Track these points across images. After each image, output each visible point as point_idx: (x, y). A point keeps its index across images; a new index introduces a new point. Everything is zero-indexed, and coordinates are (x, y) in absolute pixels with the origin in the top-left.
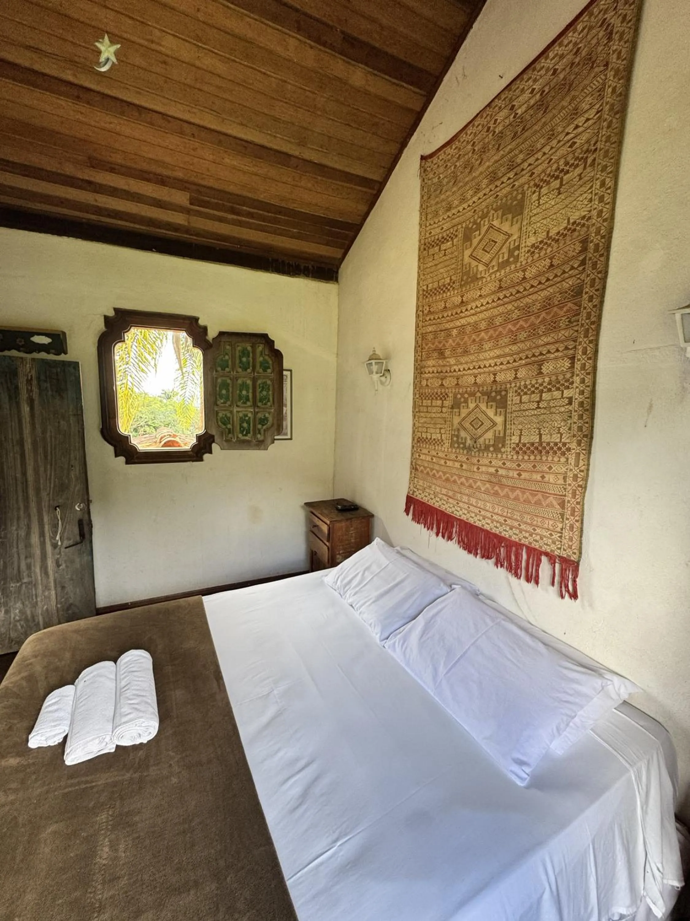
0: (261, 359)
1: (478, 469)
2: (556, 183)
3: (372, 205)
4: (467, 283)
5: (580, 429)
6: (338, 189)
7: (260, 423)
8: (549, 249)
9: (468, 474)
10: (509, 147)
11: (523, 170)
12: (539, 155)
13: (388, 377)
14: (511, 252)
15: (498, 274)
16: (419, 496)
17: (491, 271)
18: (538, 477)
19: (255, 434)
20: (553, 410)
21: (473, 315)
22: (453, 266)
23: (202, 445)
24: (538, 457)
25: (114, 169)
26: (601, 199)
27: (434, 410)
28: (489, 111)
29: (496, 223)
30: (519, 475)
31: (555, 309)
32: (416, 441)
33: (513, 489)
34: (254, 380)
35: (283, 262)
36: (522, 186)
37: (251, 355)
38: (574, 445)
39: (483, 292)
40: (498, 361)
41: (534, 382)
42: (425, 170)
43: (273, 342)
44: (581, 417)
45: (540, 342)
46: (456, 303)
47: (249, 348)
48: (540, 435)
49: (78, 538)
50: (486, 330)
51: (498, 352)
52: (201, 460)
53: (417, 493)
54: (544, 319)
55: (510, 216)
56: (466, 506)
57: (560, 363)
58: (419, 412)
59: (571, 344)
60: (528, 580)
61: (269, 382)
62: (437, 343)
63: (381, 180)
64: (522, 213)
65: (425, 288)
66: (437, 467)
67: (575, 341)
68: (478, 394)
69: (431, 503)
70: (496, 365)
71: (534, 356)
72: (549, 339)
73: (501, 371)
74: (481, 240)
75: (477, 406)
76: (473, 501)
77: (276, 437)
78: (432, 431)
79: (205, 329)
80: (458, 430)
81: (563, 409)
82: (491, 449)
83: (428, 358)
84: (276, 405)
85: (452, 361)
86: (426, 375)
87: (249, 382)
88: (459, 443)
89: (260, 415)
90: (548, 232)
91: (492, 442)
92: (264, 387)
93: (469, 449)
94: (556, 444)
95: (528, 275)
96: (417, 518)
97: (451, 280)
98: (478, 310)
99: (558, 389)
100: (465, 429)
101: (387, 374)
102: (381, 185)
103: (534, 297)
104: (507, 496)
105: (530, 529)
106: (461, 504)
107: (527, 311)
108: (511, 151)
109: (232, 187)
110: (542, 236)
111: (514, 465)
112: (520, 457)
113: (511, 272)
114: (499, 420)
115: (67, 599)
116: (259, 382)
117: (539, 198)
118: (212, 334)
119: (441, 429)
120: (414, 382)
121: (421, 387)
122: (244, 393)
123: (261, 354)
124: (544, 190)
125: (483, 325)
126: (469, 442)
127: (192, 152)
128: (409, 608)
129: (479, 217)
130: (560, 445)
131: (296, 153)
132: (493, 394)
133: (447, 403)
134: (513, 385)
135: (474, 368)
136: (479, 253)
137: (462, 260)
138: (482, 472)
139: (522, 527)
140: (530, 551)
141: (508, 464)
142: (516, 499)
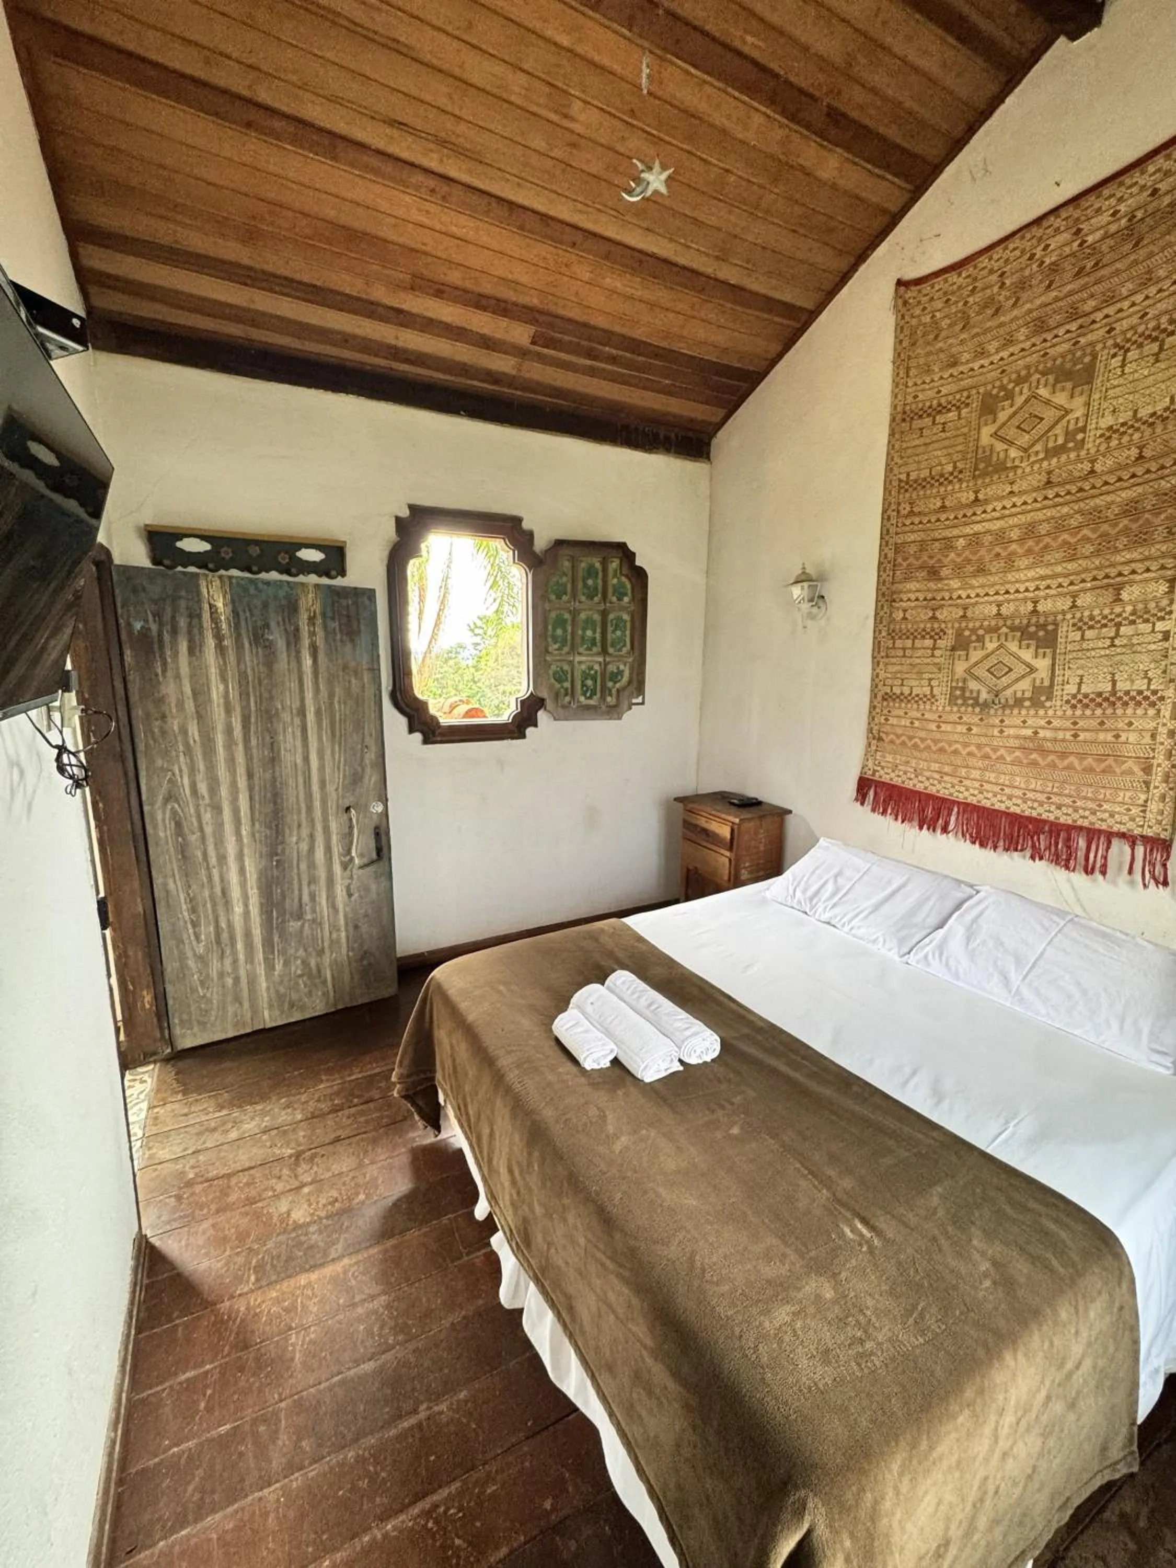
0: (615, 581)
1: (1001, 732)
2: (1155, 347)
3: (789, 343)
4: (984, 474)
6: (749, 321)
7: (611, 680)
8: (1136, 436)
9: (983, 740)
10: (1069, 287)
11: (1094, 322)
12: (1125, 304)
13: (823, 609)
14: (1070, 435)
15: (1045, 464)
16: (886, 776)
17: (1032, 459)
18: (1109, 737)
19: (603, 698)
20: (1137, 648)
21: (997, 519)
22: (960, 448)
23: (525, 715)
24: (1109, 711)
25: (442, 292)
27: (920, 653)
28: (1036, 231)
29: (1043, 392)
30: (1075, 736)
31: (1147, 515)
32: (879, 698)
33: (1063, 755)
34: (604, 614)
35: (636, 428)
36: (1092, 344)
37: (600, 575)
38: (1170, 693)
39: (1015, 488)
40: (1044, 584)
41: (1106, 611)
42: (905, 303)
43: (634, 554)
45: (1119, 558)
46: (964, 501)
47: (598, 565)
49: (374, 856)
50: (1021, 540)
51: (1042, 571)
52: (523, 736)
53: (882, 773)
54: (1126, 528)
55: (1069, 385)
56: (977, 785)
57: (1152, 586)
58: (887, 657)
60: (1089, 871)
61: (626, 617)
62: (925, 558)
63: (812, 307)
64: (1090, 382)
65: (903, 477)
66: (923, 734)
68: (1004, 630)
69: (909, 785)
70: (1038, 589)
71: (1107, 576)
72: (1135, 555)
73: (1047, 597)
74: (1015, 413)
75: (1001, 646)
76: (992, 776)
77: (634, 701)
78: (913, 683)
79: (530, 535)
80: (965, 680)
81: (1153, 647)
82: (1027, 703)
83: (906, 579)
84: (637, 652)
85: (955, 584)
86: (904, 604)
87: (597, 617)
88: (965, 699)
89: (612, 668)
90: (1136, 412)
91: (1028, 695)
92: (618, 625)
93: (985, 706)
94: (1140, 692)
95: (1098, 467)
96: (881, 807)
97: (955, 467)
98: (1007, 512)
99: (1146, 621)
100: (977, 678)
101: (821, 604)
102: (813, 315)
103: (1109, 498)
104: (1053, 766)
105: (1093, 805)
106: (967, 783)
107: (1095, 517)
108: (1071, 293)
109: (600, 319)
110: (1125, 417)
111: (1068, 724)
112: (1078, 712)
113: (1068, 462)
115: (361, 945)
116: (611, 616)
117: (1123, 366)
118: (540, 544)
119: (930, 680)
120: (876, 614)
121: (892, 621)
122: (589, 633)
123: (615, 576)
124: (1133, 354)
125: (1015, 534)
126: (984, 696)
127: (563, 269)
128: (928, 916)
129: (1010, 381)
130: (1148, 693)
131: (709, 271)
132: (1032, 629)
133: (944, 643)
134: (1069, 616)
135: (997, 593)
136: (1010, 431)
137: (978, 440)
138: (1008, 736)
139: (1079, 804)
140: (1092, 834)
141: (1056, 723)
142: (1069, 767)
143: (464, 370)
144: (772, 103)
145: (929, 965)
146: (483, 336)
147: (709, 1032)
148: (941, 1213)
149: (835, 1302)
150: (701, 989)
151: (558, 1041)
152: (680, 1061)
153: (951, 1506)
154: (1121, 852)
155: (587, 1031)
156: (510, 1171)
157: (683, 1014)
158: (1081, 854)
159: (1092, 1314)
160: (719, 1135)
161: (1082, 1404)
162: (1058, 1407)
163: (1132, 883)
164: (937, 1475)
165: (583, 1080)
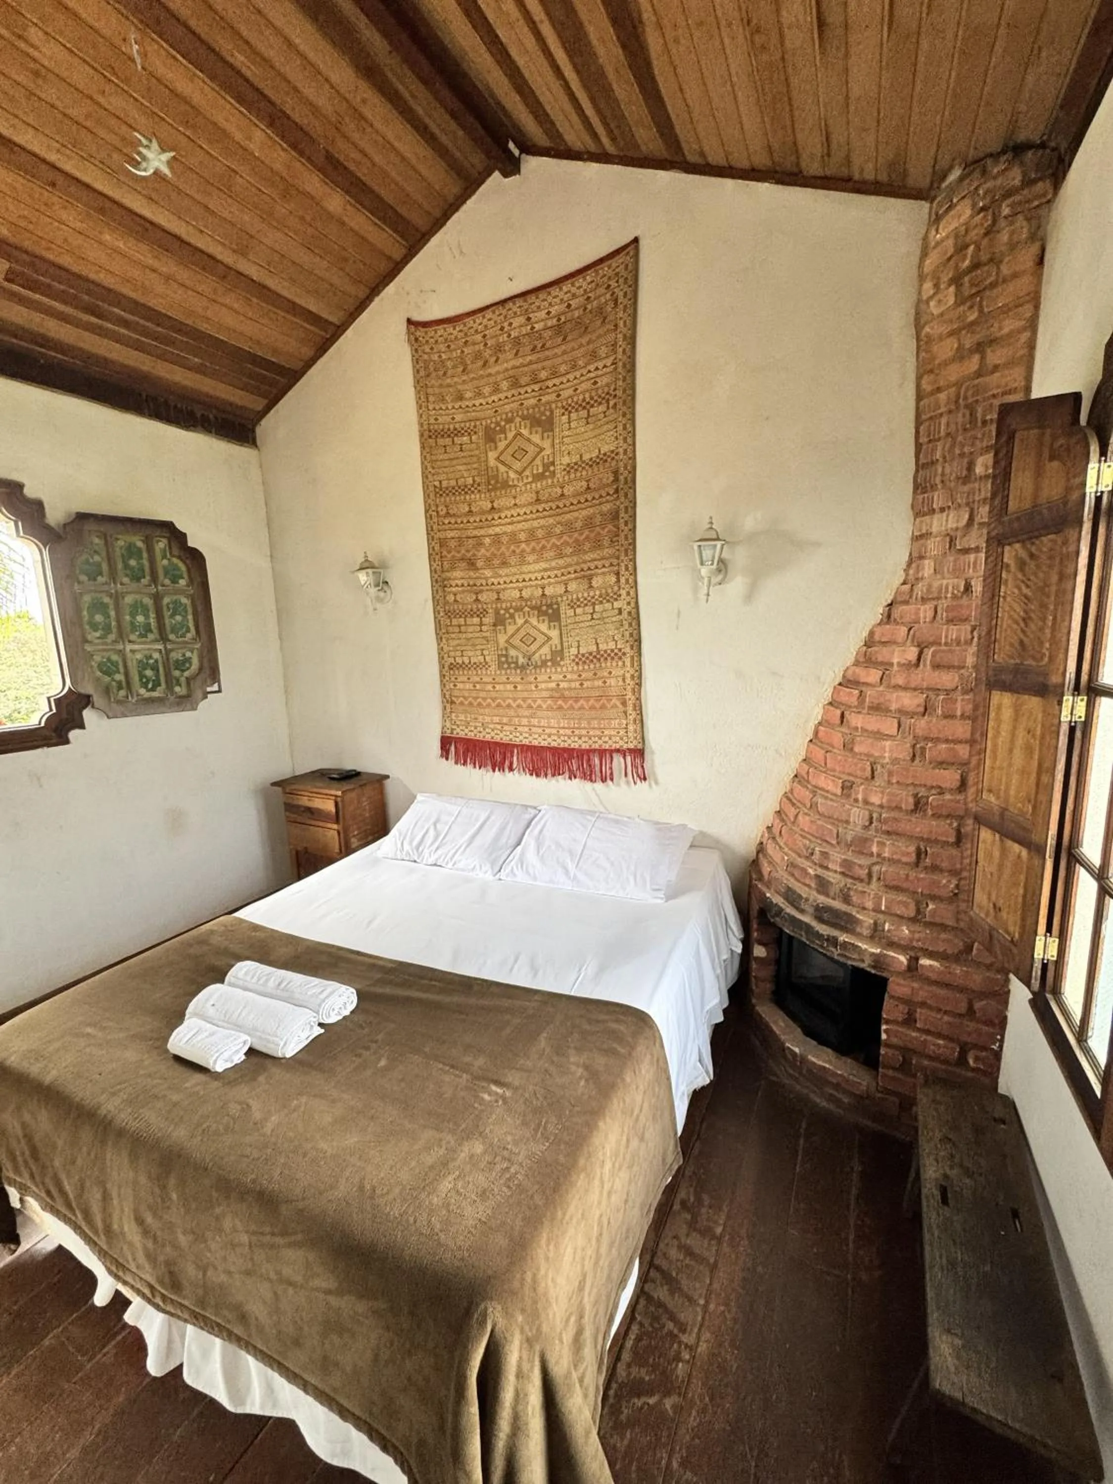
0: (165, 562)
1: (536, 687)
2: (583, 413)
3: (321, 350)
4: (495, 489)
5: (631, 635)
6: (278, 320)
7: (176, 669)
8: (584, 473)
9: (526, 694)
10: (529, 358)
11: (548, 387)
12: (564, 379)
13: (388, 592)
14: (546, 467)
15: (534, 485)
16: (461, 732)
17: (525, 481)
18: (600, 683)
19: (170, 687)
20: (606, 620)
21: (509, 524)
22: (475, 466)
23: (64, 716)
24: (598, 665)
26: (625, 439)
27: (471, 629)
28: (502, 310)
29: (525, 432)
30: (581, 684)
31: (598, 529)
32: (446, 668)
33: (577, 699)
34: (157, 598)
35: (166, 402)
36: (549, 403)
37: (145, 555)
38: (628, 650)
39: (517, 502)
40: (546, 574)
41: (586, 595)
42: (416, 340)
43: (184, 535)
44: (630, 625)
45: (587, 558)
46: (485, 508)
47: (140, 544)
48: (597, 644)
50: (527, 541)
51: (544, 565)
52: (67, 742)
53: (458, 730)
54: (587, 537)
55: (540, 429)
56: (526, 729)
57: (608, 578)
58: (448, 633)
59: (615, 562)
60: (604, 780)
62: (463, 552)
63: (338, 323)
64: (552, 430)
65: (437, 484)
66: (483, 694)
67: (618, 558)
68: (527, 609)
69: (480, 737)
70: (543, 578)
71: (582, 570)
72: (596, 556)
73: (550, 584)
74: (508, 446)
75: (526, 622)
77: (209, 689)
78: (470, 654)
79: (39, 505)
80: (506, 649)
81: (614, 619)
82: (549, 664)
83: (453, 568)
84: (204, 636)
85: (488, 573)
86: (453, 589)
87: (148, 601)
88: (509, 664)
89: (175, 656)
90: (581, 456)
91: (549, 657)
92: (177, 608)
93: (523, 668)
94: (612, 651)
95: (566, 492)
96: (462, 759)
97: (474, 481)
98: (515, 519)
99: (608, 601)
100: (514, 647)
101: (386, 588)
102: (339, 330)
103: (576, 514)
104: (572, 708)
105: (598, 733)
106: (520, 729)
107: (569, 527)
108: (531, 363)
109: (102, 276)
110: (575, 458)
111: (575, 677)
112: (581, 668)
113: (547, 486)
114: (554, 634)
116: (166, 600)
117: (569, 422)
118: (55, 515)
119: (482, 650)
120: (434, 598)
121: (446, 603)
122: (140, 619)
123: (164, 557)
124: (574, 416)
125: (522, 536)
126: (521, 660)
128: (509, 838)
129: (502, 420)
130: (616, 651)
131: (229, 261)
132: (544, 608)
133: (488, 620)
134: (565, 598)
135: (517, 581)
136: (507, 457)
137: (487, 461)
138: (542, 690)
139: (591, 733)
140: (602, 753)
141: (569, 676)
142: (582, 708)
144: (271, 125)
145: (515, 875)
147: (344, 987)
148: (548, 1050)
149: (485, 1152)
150: (330, 954)
151: (178, 1059)
152: (321, 1025)
153: (583, 1250)
154: (620, 763)
155: (212, 1034)
157: (316, 981)
158: (597, 769)
159: (643, 1072)
160: (368, 1072)
161: (647, 1135)
162: (635, 1143)
163: (628, 783)
164: (571, 1231)
165: (216, 1084)
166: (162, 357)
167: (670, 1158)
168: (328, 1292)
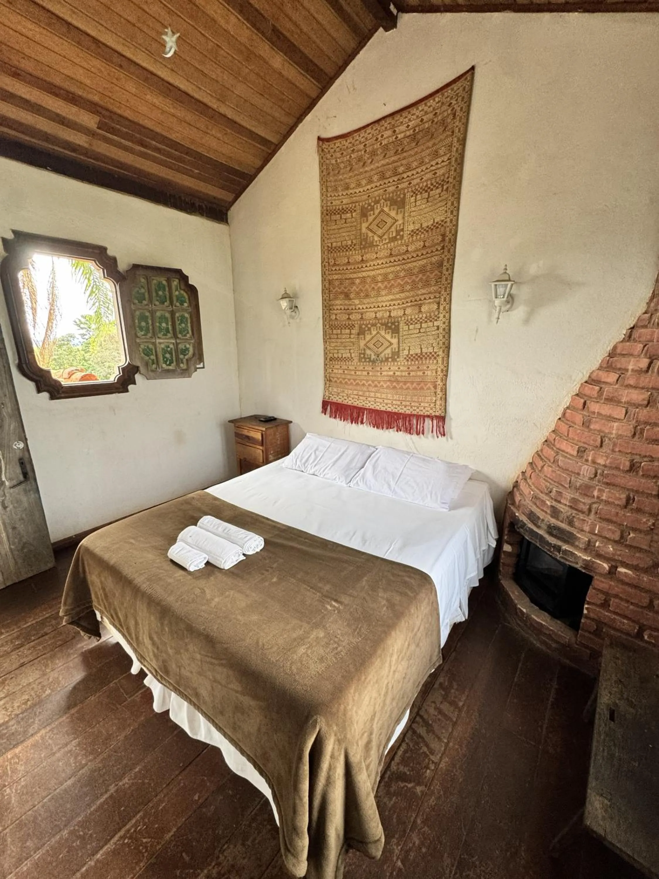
0: (177, 293)
1: (381, 374)
2: (426, 195)
3: (266, 160)
4: (364, 248)
5: (444, 343)
6: (242, 143)
7: (182, 354)
8: (423, 236)
9: (374, 378)
10: (393, 158)
11: (403, 178)
12: (414, 172)
13: (297, 313)
14: (398, 232)
15: (389, 245)
16: (335, 399)
17: (384, 242)
18: (421, 373)
19: (178, 364)
20: (429, 333)
21: (372, 270)
22: (354, 233)
23: (126, 377)
24: (420, 362)
26: (452, 212)
27: (344, 337)
28: (377, 127)
29: (386, 209)
30: (409, 374)
31: (428, 273)
32: (328, 360)
33: (405, 383)
34: (172, 313)
35: (180, 197)
36: (403, 189)
37: (167, 289)
38: (441, 353)
39: (378, 256)
40: (392, 303)
41: (417, 317)
42: (323, 150)
43: (187, 277)
44: (444, 337)
45: (419, 293)
46: (358, 260)
47: (164, 282)
48: (421, 349)
50: (382, 282)
51: (391, 297)
52: (127, 391)
53: (333, 397)
54: (421, 279)
55: (396, 207)
56: (373, 399)
57: (432, 305)
58: (330, 338)
59: (437, 295)
60: (418, 434)
61: (187, 315)
62: (343, 288)
63: (277, 143)
64: (404, 208)
65: (330, 245)
66: (349, 377)
67: (440, 293)
68: (379, 325)
69: (345, 402)
70: (390, 305)
71: (416, 301)
72: (425, 291)
73: (394, 309)
74: (375, 218)
75: (378, 333)
76: (378, 395)
77: (198, 366)
78: (342, 352)
79: (114, 260)
80: (364, 350)
81: (434, 333)
82: (390, 360)
83: (336, 298)
84: (196, 335)
85: (357, 302)
86: (335, 312)
87: (168, 315)
88: (365, 359)
89: (181, 346)
90: (421, 224)
91: (390, 356)
92: (183, 320)
93: (374, 362)
94: (431, 353)
95: (409, 249)
96: (333, 415)
97: (352, 242)
98: (376, 267)
99: (431, 321)
100: (369, 349)
101: (296, 310)
102: (277, 147)
103: (414, 264)
104: (401, 388)
105: (417, 404)
106: (369, 399)
107: (410, 273)
108: (394, 162)
109: (146, 121)
110: (417, 226)
111: (406, 369)
112: (409, 363)
113: (398, 246)
114: (395, 341)
115: (20, 540)
116: (177, 315)
117: (416, 202)
118: (122, 266)
119: (350, 350)
120: (323, 317)
121: (331, 320)
122: (164, 325)
123: (177, 290)
124: (419, 197)
125: (380, 278)
126: (373, 357)
127: (114, 81)
128: (357, 464)
129: (372, 201)
130: (433, 353)
131: (215, 107)
132: (390, 325)
133: (355, 331)
134: (403, 319)
135: (374, 307)
136: (374, 227)
137: (361, 229)
138: (384, 376)
139: (412, 404)
140: (418, 417)
141: (402, 368)
142: (408, 388)
143: (46, 137)
144: (241, 12)
145: (359, 485)
146: (58, 115)
147: (257, 536)
148: (366, 587)
149: (325, 637)
150: (252, 517)
151: (172, 561)
152: (244, 555)
153: (375, 699)
154: (429, 424)
155: (189, 551)
156: (151, 638)
157: (243, 531)
158: (415, 427)
159: (422, 608)
160: (267, 584)
161: (421, 644)
162: (413, 647)
163: (433, 437)
164: (369, 688)
165: (190, 577)
166: (178, 170)
167: (435, 659)
168: (237, 692)
